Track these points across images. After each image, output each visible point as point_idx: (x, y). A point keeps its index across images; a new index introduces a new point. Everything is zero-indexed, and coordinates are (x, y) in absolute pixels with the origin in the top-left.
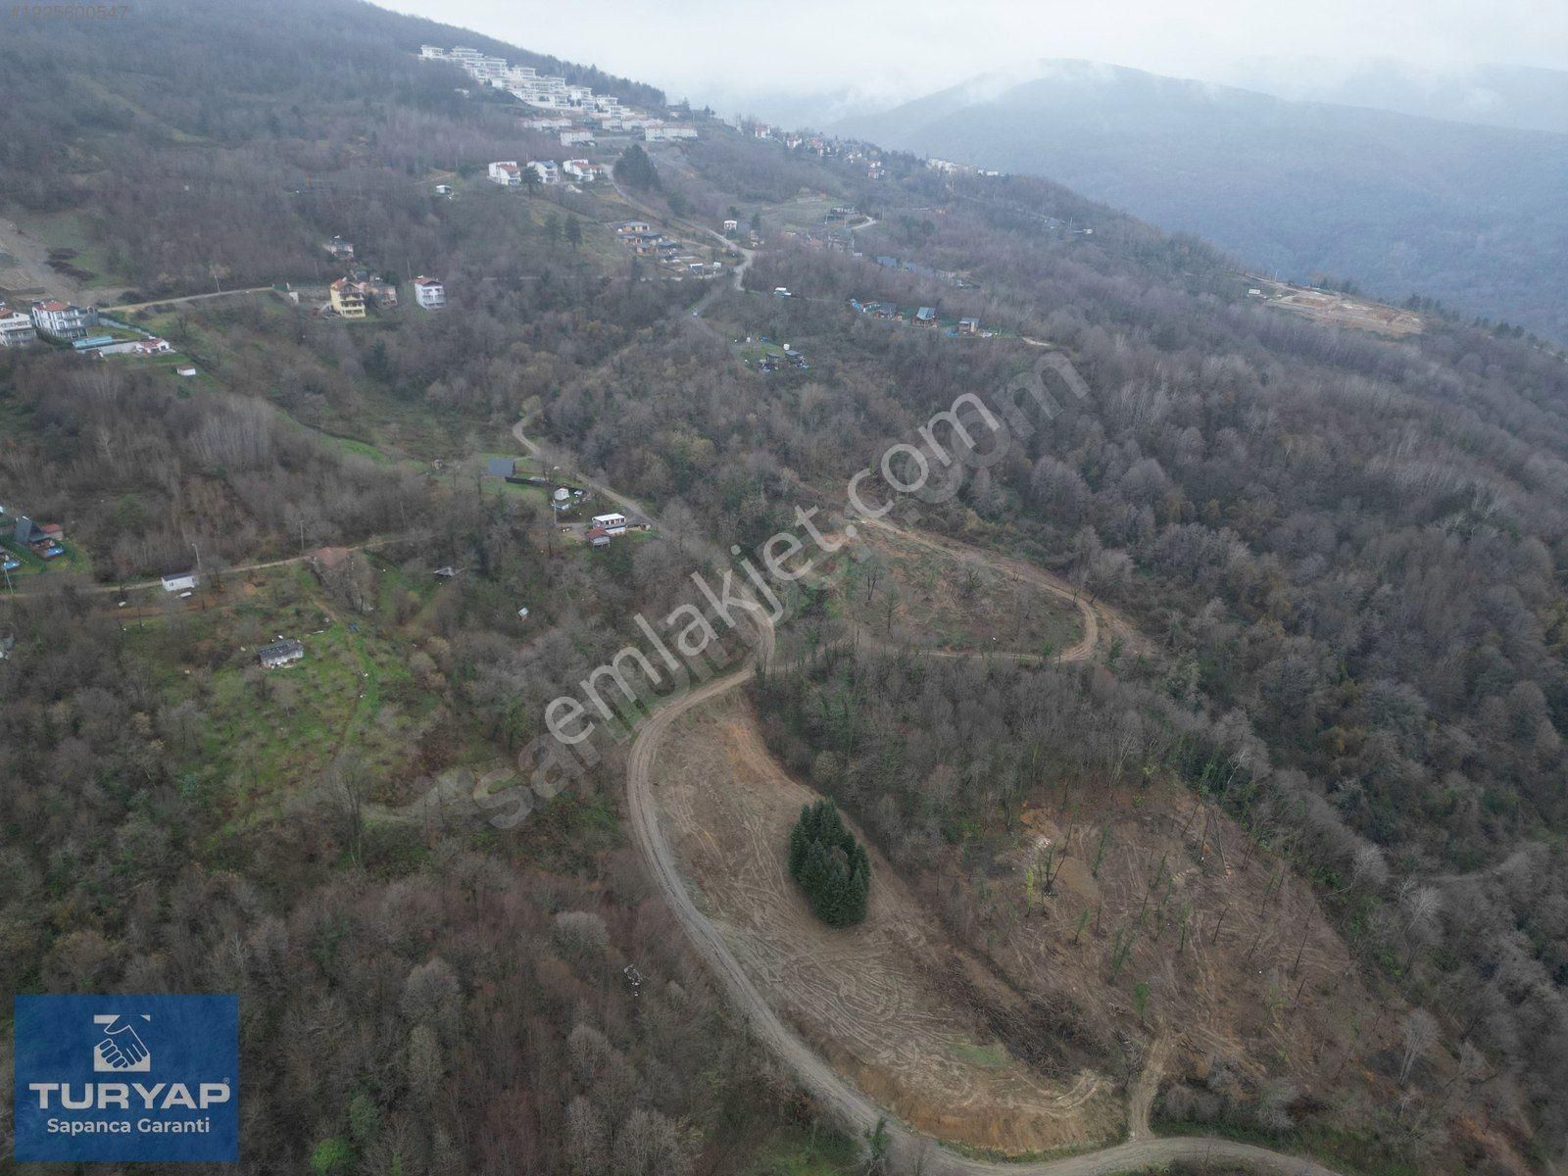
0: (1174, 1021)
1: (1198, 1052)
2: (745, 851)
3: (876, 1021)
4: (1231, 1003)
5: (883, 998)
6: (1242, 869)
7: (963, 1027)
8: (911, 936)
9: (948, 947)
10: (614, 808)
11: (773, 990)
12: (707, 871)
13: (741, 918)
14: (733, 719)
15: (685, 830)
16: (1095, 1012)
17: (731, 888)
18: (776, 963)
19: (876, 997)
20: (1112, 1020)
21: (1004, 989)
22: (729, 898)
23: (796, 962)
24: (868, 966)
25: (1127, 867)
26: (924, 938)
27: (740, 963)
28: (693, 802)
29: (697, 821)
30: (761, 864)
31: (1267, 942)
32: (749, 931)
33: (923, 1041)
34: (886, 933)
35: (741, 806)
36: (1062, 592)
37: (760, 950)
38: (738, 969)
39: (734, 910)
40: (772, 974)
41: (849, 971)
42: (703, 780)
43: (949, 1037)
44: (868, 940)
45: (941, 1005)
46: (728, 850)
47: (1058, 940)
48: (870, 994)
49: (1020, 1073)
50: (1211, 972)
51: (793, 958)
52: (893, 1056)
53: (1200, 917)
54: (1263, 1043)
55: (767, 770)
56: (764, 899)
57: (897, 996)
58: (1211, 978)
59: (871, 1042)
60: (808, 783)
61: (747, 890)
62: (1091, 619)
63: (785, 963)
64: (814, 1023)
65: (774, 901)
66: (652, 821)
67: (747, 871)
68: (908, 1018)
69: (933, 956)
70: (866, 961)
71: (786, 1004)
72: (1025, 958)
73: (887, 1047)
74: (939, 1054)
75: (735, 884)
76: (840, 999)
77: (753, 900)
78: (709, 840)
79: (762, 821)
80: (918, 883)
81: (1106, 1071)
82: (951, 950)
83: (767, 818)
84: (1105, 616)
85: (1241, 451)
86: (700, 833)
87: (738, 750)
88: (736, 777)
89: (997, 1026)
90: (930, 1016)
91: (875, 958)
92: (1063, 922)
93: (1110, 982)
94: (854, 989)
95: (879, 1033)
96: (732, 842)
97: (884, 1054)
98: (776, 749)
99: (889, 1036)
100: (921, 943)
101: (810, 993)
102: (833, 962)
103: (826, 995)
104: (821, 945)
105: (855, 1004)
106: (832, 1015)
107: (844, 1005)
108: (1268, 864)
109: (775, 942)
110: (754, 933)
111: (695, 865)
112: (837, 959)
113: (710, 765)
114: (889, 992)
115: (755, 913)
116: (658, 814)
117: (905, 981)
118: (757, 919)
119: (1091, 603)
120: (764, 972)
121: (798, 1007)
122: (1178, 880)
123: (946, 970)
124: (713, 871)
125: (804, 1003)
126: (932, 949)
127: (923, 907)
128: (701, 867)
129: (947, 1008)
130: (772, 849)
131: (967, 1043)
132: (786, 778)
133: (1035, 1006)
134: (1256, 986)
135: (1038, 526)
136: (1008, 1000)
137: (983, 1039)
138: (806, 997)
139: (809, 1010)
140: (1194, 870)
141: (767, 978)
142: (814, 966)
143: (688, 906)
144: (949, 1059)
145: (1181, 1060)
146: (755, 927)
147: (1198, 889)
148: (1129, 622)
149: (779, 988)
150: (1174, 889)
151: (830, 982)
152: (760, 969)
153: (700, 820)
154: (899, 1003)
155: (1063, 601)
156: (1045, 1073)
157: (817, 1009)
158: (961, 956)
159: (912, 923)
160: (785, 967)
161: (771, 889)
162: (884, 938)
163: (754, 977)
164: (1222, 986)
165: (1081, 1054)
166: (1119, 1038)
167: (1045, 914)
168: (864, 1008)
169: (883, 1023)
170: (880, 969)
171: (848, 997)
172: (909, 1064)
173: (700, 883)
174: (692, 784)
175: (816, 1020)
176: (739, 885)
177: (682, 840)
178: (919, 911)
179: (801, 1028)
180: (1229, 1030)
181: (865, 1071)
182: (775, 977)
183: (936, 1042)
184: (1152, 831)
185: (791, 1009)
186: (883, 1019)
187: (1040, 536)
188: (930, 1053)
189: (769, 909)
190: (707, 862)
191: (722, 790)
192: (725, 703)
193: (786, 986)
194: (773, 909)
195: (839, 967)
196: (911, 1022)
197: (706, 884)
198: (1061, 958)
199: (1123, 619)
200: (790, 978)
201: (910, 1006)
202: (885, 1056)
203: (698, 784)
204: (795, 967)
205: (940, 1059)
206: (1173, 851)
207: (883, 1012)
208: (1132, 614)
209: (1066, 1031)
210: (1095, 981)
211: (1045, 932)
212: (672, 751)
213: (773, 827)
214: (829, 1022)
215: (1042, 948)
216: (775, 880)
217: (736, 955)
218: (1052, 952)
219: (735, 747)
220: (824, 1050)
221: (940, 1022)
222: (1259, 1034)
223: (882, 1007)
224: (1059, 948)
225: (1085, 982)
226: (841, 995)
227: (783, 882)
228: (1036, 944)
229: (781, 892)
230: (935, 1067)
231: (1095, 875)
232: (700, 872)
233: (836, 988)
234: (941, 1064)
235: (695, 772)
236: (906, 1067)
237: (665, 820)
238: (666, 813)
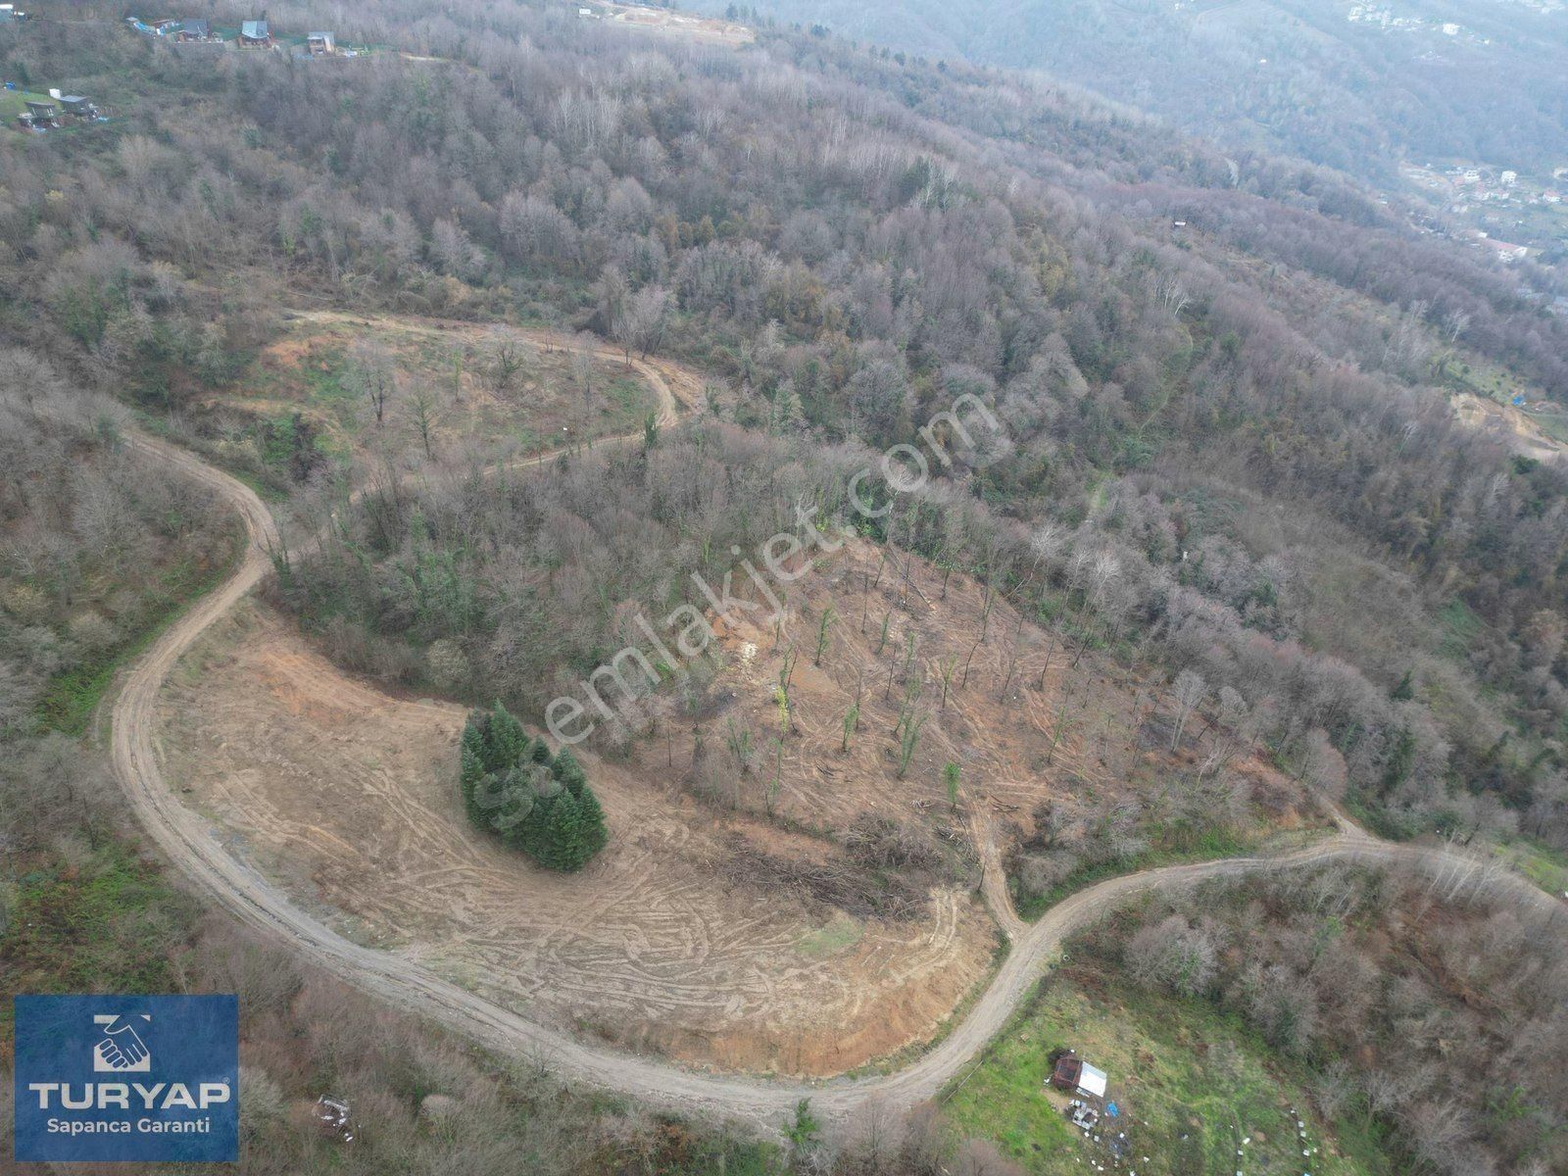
0: (975, 788)
1: (1013, 810)
2: (388, 826)
3: (694, 966)
4: (1010, 743)
5: (685, 932)
6: (943, 598)
7: (793, 915)
8: (669, 832)
9: (717, 825)
10: (135, 861)
11: (541, 1002)
12: (345, 883)
13: (437, 926)
14: (264, 647)
15: (278, 839)
16: (905, 818)
17: (396, 889)
18: (522, 963)
19: (676, 935)
20: (924, 818)
21: (805, 843)
22: (402, 908)
23: (549, 946)
24: (643, 898)
25: (842, 642)
26: (685, 829)
27: (473, 990)
28: (265, 791)
29: (290, 817)
30: (423, 834)
31: (1002, 664)
32: (459, 937)
33: (762, 960)
34: (637, 844)
35: (345, 766)
36: (609, 355)
37: (490, 955)
38: (473, 1000)
39: (420, 919)
40: (526, 981)
41: (624, 920)
42: (263, 752)
43: (787, 937)
44: (622, 865)
45: (752, 901)
46: (362, 836)
47: (825, 756)
48: (668, 935)
49: (880, 935)
50: (977, 719)
51: (542, 942)
52: (743, 1001)
53: (937, 665)
54: (1056, 770)
55: (357, 700)
56: (455, 881)
57: (698, 920)
58: (981, 725)
59: (706, 998)
60: (425, 695)
61: (422, 881)
62: (653, 376)
63: (535, 955)
64: (621, 1016)
65: (470, 877)
66: (214, 850)
67: (408, 855)
68: (728, 940)
69: (708, 843)
70: (636, 895)
71: (567, 1011)
72: (806, 794)
73: (729, 993)
74: (791, 966)
75: (401, 881)
76: (635, 964)
77: (439, 891)
78: (324, 837)
79: (390, 773)
80: (639, 761)
81: (951, 880)
82: (723, 827)
83: (395, 767)
84: (666, 371)
85: (707, 156)
86: (303, 833)
87: (294, 688)
88: (313, 728)
89: (824, 892)
90: (749, 923)
91: (644, 884)
92: (821, 733)
93: (900, 777)
94: (644, 941)
95: (709, 981)
96: (362, 825)
97: (731, 1006)
98: (356, 666)
99: (721, 978)
100: (685, 836)
101: (592, 977)
102: (598, 919)
103: (616, 969)
104: (569, 904)
105: (656, 961)
106: (637, 991)
107: (644, 970)
108: (958, 584)
109: (504, 935)
110: (469, 937)
111: (320, 883)
112: (600, 911)
113: (262, 726)
114: (688, 921)
115: (454, 908)
116: (217, 836)
117: (697, 895)
118: (461, 915)
119: (643, 359)
120: (515, 985)
121: (589, 1007)
122: (895, 635)
123: (731, 855)
124: (356, 877)
125: (591, 996)
126: (702, 837)
127: (661, 789)
128: (332, 881)
129: (762, 902)
130: (428, 807)
131: (808, 933)
132: (390, 700)
133: (850, 847)
134: (1020, 714)
135: (533, 284)
136: (817, 854)
137: (821, 919)
138: (591, 987)
139: (605, 1002)
140: (903, 617)
141: (524, 991)
142: (577, 938)
143: (345, 948)
144: (806, 965)
145: (1004, 827)
146: (464, 928)
147: (918, 637)
148: (690, 371)
149: (547, 994)
150: (897, 646)
151: (609, 949)
152: (505, 983)
153: (295, 814)
154: (707, 927)
155: (616, 365)
156: (900, 918)
157: (615, 998)
158: (738, 827)
159: (661, 817)
160: (538, 961)
161: (460, 863)
162: (640, 853)
163: (504, 999)
164: (994, 729)
165: (919, 874)
166: (942, 835)
167: (795, 732)
168: (672, 959)
169: (704, 964)
170: (659, 896)
171: (644, 956)
172: (767, 1000)
173: (345, 907)
174: (249, 766)
175: (621, 1010)
176: (407, 878)
177: (281, 856)
178: (659, 796)
179: (604, 1034)
180: (1023, 773)
181: (719, 1042)
182: (533, 982)
183: (777, 953)
184: (846, 593)
185: (578, 1014)
186: (701, 960)
187: (541, 294)
188: (781, 972)
189: (471, 893)
190: (338, 869)
191: (301, 755)
192: (238, 627)
193: (555, 987)
194: (475, 889)
195: (608, 922)
196: (734, 944)
197: (355, 903)
198: (840, 775)
199: (684, 370)
200: (553, 971)
201: (719, 923)
202: (733, 1007)
203: (258, 762)
204: (552, 953)
205: (797, 972)
206: (875, 605)
207: (695, 949)
208: (689, 362)
209: (897, 858)
210: (885, 784)
211: (809, 754)
212: (185, 729)
213: (411, 776)
214: (640, 1004)
215: (815, 773)
216: (458, 848)
217: (459, 982)
218: (827, 772)
219: (289, 686)
220: (652, 1046)
221: (764, 924)
222: (1049, 762)
223: (690, 945)
224: (833, 765)
225: (878, 790)
226: (634, 957)
227: (468, 844)
228: (808, 771)
229: (474, 861)
230: (799, 986)
231: (817, 664)
232: (335, 889)
233: (623, 953)
234: (801, 977)
235: (243, 746)
236: (766, 1007)
237: (235, 839)
238: (230, 828)
